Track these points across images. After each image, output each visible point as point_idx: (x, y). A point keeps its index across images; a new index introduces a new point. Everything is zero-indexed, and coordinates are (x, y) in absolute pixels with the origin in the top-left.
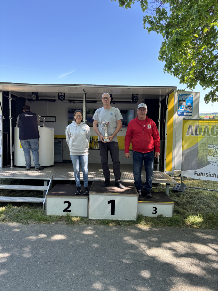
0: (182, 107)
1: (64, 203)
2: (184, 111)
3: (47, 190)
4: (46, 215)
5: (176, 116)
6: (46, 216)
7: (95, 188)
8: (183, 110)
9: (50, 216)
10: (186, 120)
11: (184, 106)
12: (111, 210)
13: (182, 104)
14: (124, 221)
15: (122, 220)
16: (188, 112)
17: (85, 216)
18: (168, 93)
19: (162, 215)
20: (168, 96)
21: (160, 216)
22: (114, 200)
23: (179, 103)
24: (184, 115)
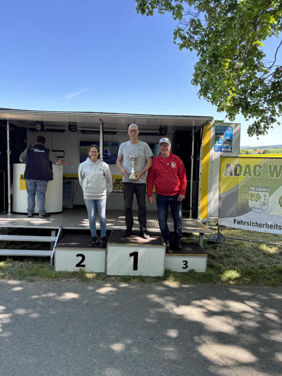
0: (220, 141)
1: (77, 256)
2: (222, 146)
3: (55, 242)
5: (212, 151)
7: (114, 239)
8: (220, 145)
9: (60, 273)
10: (223, 157)
11: (221, 140)
12: (133, 263)
13: (219, 138)
14: (148, 277)
15: (146, 276)
16: (227, 147)
17: (103, 271)
18: (202, 125)
19: (194, 270)
20: (203, 127)
21: (192, 271)
22: (137, 253)
23: (216, 136)
24: (221, 151)
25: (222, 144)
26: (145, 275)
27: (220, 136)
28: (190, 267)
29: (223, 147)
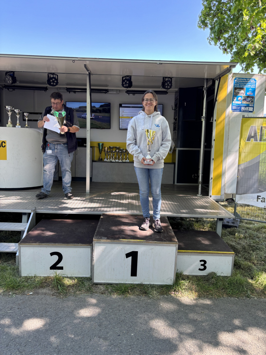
0: (240, 98)
1: (51, 255)
2: (241, 104)
3: (24, 231)
4: (21, 275)
5: (229, 110)
6: (21, 277)
7: (103, 230)
8: (240, 103)
9: (27, 279)
10: (246, 117)
11: (241, 97)
12: (131, 267)
13: (238, 93)
14: (153, 286)
15: (149, 285)
16: (248, 106)
17: (88, 275)
18: (219, 75)
19: (214, 273)
20: (220, 78)
21: (212, 275)
22: (137, 252)
23: (235, 92)
24: (240, 111)
25: (241, 101)
26: (148, 283)
27: (239, 91)
28: (210, 269)
29: (243, 105)
